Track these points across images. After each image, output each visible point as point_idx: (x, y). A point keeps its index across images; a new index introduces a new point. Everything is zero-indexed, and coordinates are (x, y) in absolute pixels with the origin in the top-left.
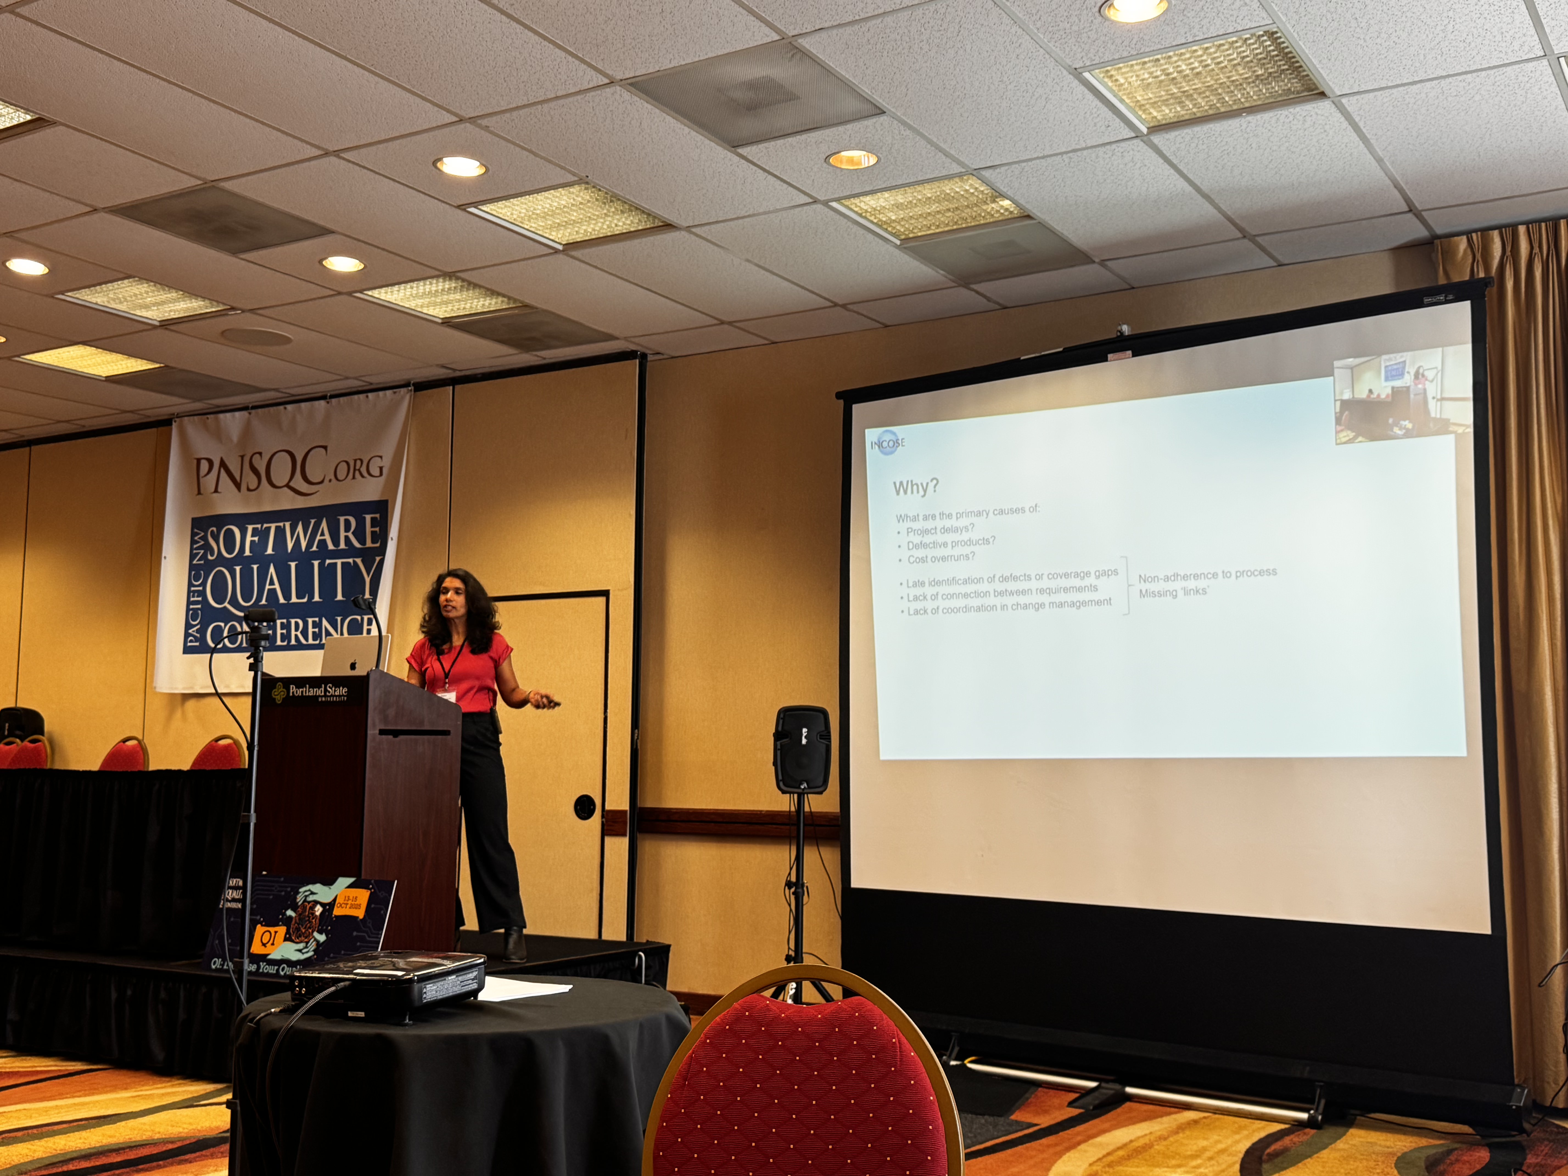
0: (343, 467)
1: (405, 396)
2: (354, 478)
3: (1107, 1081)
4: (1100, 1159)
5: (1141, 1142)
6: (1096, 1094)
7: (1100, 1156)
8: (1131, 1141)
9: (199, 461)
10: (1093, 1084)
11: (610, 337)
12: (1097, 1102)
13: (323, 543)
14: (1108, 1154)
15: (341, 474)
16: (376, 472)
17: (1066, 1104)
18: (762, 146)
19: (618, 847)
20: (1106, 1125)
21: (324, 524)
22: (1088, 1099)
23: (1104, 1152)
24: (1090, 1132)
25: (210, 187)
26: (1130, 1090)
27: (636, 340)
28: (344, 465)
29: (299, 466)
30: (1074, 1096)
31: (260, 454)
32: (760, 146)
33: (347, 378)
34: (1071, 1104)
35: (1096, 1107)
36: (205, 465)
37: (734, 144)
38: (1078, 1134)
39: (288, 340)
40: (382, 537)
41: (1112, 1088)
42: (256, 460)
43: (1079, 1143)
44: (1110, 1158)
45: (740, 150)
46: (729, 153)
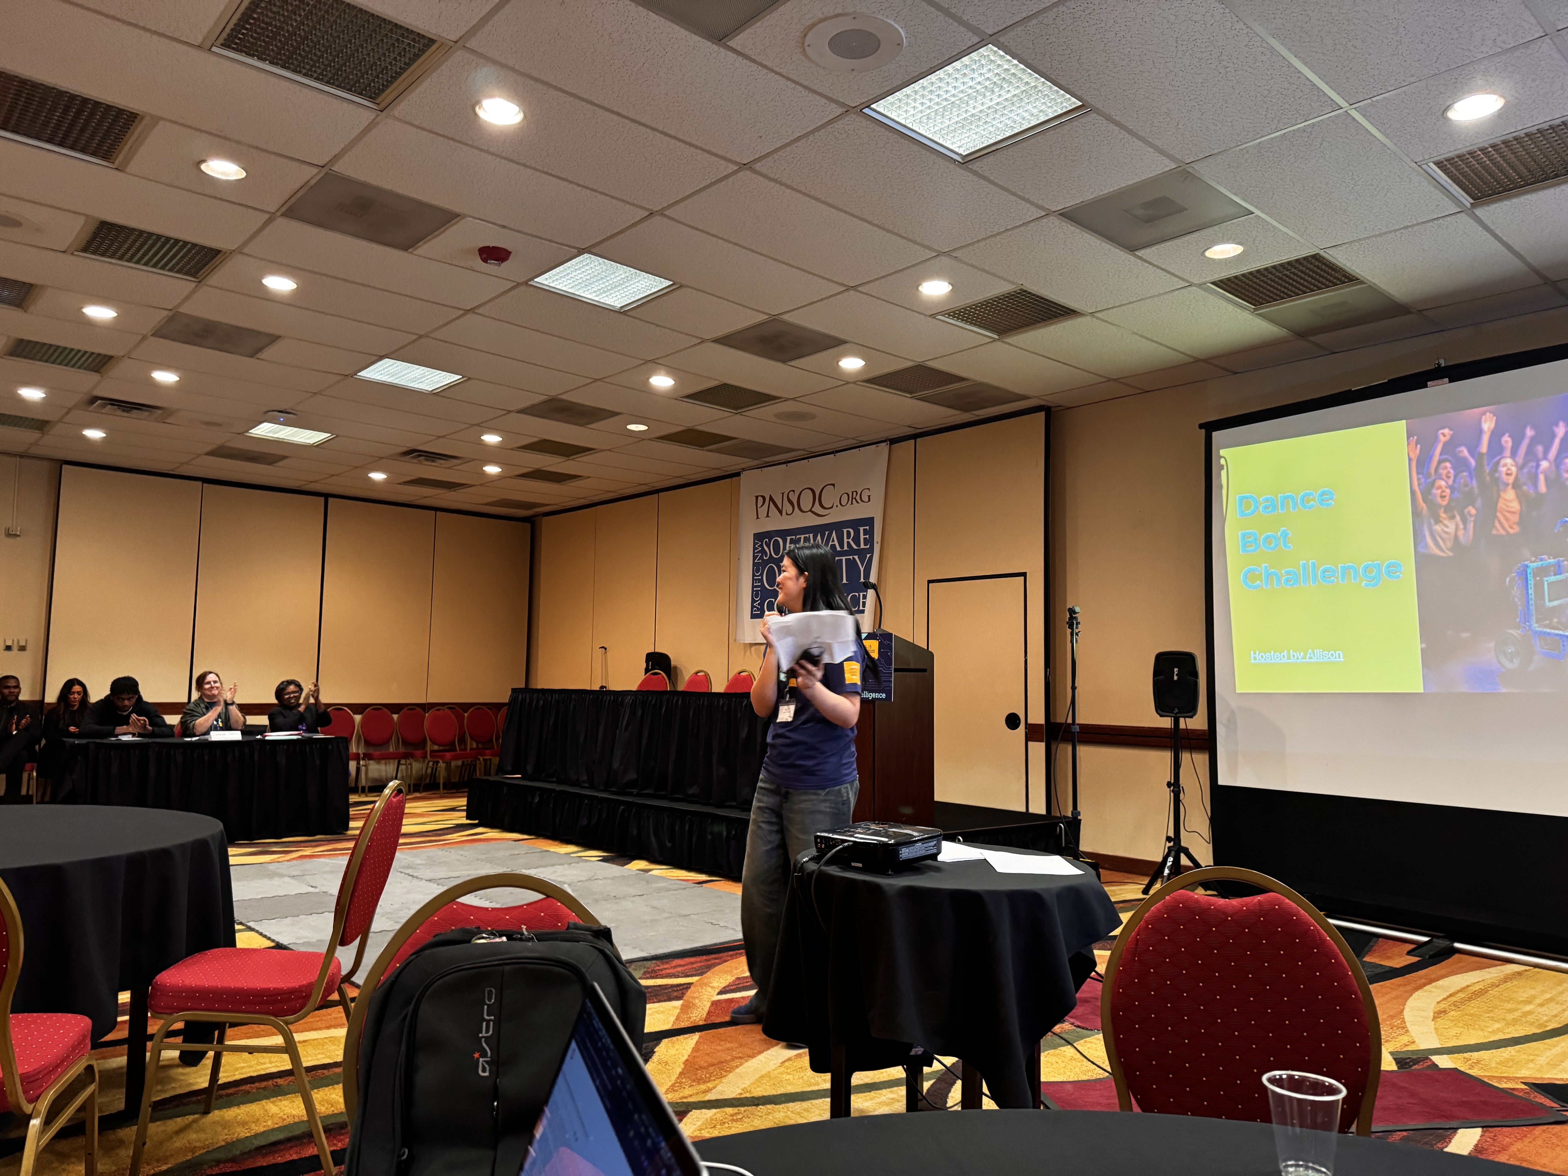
0: (845, 497)
1: (884, 447)
2: (852, 504)
3: (1438, 937)
4: (1444, 999)
5: (1477, 988)
6: (1429, 946)
7: (1445, 996)
8: (1468, 986)
9: (757, 497)
10: (1426, 939)
11: (1024, 398)
12: (1432, 953)
13: (833, 546)
14: (1451, 995)
15: (844, 502)
16: (865, 499)
17: (1405, 952)
18: (1154, 248)
19: (1038, 749)
20: (1443, 972)
21: (834, 534)
22: (1423, 950)
23: (1448, 994)
24: (1433, 976)
25: (774, 320)
26: (1457, 945)
27: (1044, 398)
28: (846, 495)
29: (817, 498)
30: (1412, 946)
31: (794, 491)
32: (1153, 248)
33: (847, 439)
34: (1409, 953)
35: (1431, 957)
36: (760, 500)
37: (1132, 249)
38: (1421, 978)
39: (812, 417)
40: (870, 541)
41: (1442, 943)
42: (791, 495)
43: (1425, 985)
44: (1453, 999)
45: (1139, 253)
46: (1129, 256)
